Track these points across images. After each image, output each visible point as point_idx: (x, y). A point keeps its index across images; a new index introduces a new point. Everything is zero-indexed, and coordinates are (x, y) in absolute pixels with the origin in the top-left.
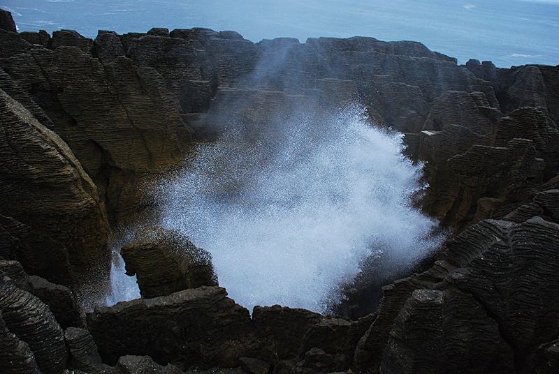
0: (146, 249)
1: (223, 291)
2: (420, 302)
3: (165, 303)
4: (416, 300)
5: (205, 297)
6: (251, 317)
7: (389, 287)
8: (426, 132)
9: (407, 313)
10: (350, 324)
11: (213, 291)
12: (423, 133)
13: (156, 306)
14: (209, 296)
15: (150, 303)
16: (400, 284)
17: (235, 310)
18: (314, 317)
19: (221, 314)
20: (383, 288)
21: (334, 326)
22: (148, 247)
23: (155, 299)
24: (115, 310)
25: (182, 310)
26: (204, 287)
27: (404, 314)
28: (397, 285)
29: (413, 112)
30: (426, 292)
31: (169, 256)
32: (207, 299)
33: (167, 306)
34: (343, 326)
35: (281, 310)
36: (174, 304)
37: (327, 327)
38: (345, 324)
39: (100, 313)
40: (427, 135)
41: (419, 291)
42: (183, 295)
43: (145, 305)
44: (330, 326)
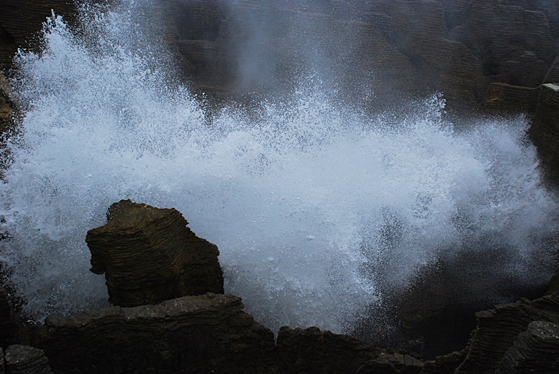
0: (126, 236)
1: (237, 303)
2: (541, 341)
3: (153, 315)
4: (535, 337)
5: (213, 309)
6: (276, 344)
7: (487, 314)
8: (550, 85)
9: (520, 355)
10: (422, 365)
11: (224, 300)
12: (544, 87)
13: (140, 318)
14: (216, 307)
15: (132, 313)
16: (504, 310)
17: (254, 331)
18: (368, 350)
19: (233, 336)
20: (478, 314)
21: (398, 366)
22: (128, 233)
23: (138, 308)
24: (77, 323)
25: (178, 326)
26: (210, 294)
27: (514, 355)
28: (499, 312)
29: (530, 53)
30: (551, 327)
31: (157, 247)
32: (214, 312)
33: (156, 319)
34: (412, 367)
35: (320, 336)
36: (167, 316)
37: (388, 365)
38: (415, 364)
39: (53, 327)
40: (551, 90)
41: (540, 324)
42: (180, 305)
43: (124, 316)
44: (392, 365)
